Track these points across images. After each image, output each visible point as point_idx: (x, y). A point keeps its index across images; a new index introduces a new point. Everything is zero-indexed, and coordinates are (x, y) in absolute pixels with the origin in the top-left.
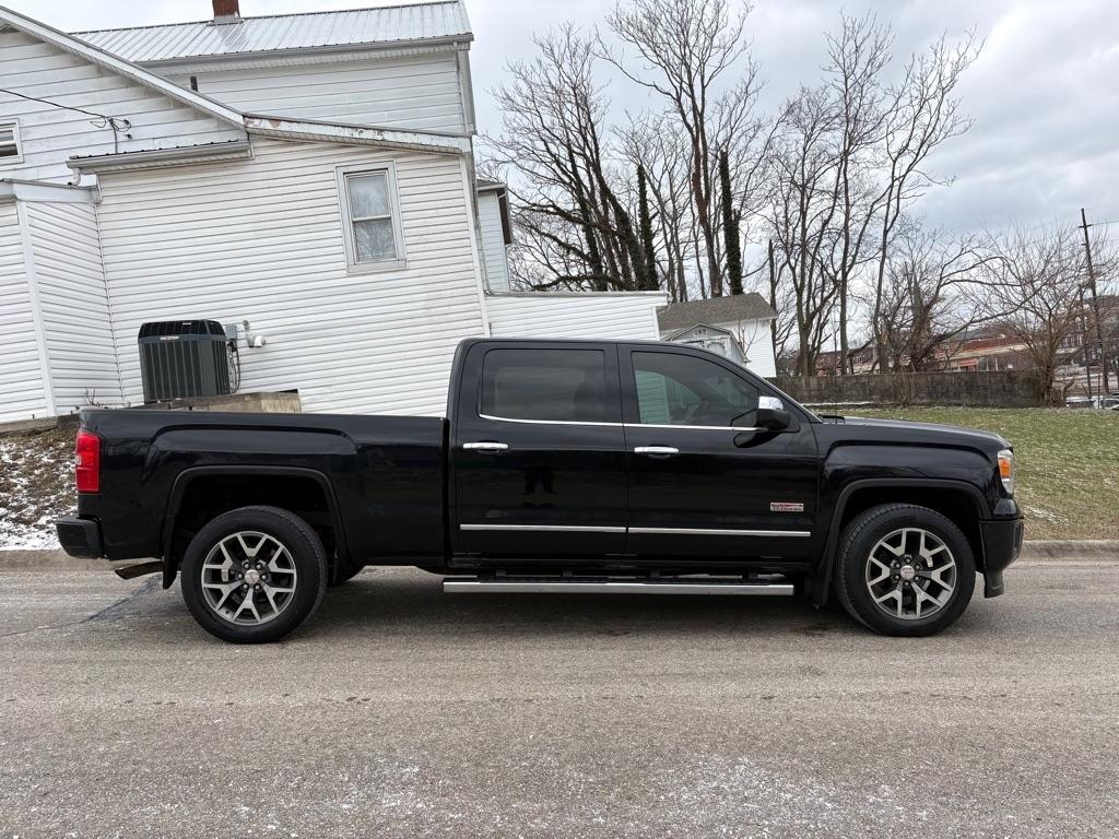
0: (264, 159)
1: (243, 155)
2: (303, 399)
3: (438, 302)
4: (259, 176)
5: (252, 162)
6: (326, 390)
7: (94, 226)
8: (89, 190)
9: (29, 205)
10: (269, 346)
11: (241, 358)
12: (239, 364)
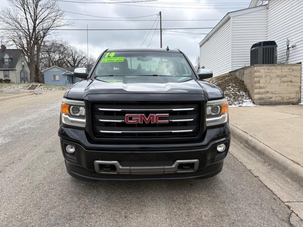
2: (302, 66)
7: (266, 16)
8: (266, 5)
9: (234, 17)
10: (297, 47)
11: (290, 52)
12: (289, 54)
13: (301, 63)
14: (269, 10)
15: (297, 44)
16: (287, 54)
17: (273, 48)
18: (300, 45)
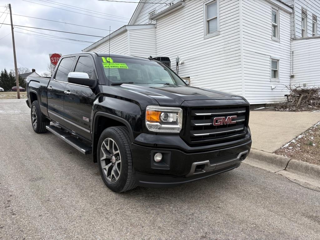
0: (187, 6)
1: (181, 6)
2: (191, 80)
3: (228, 45)
4: (186, 12)
5: (184, 8)
6: (196, 77)
7: (154, 34)
8: (154, 24)
9: (130, 31)
10: (185, 64)
11: (179, 68)
12: (178, 70)
13: (189, 77)
14: (157, 29)
15: (185, 62)
16: (177, 70)
17: (168, 63)
18: (188, 63)
